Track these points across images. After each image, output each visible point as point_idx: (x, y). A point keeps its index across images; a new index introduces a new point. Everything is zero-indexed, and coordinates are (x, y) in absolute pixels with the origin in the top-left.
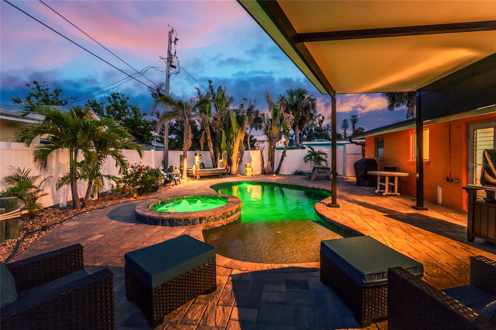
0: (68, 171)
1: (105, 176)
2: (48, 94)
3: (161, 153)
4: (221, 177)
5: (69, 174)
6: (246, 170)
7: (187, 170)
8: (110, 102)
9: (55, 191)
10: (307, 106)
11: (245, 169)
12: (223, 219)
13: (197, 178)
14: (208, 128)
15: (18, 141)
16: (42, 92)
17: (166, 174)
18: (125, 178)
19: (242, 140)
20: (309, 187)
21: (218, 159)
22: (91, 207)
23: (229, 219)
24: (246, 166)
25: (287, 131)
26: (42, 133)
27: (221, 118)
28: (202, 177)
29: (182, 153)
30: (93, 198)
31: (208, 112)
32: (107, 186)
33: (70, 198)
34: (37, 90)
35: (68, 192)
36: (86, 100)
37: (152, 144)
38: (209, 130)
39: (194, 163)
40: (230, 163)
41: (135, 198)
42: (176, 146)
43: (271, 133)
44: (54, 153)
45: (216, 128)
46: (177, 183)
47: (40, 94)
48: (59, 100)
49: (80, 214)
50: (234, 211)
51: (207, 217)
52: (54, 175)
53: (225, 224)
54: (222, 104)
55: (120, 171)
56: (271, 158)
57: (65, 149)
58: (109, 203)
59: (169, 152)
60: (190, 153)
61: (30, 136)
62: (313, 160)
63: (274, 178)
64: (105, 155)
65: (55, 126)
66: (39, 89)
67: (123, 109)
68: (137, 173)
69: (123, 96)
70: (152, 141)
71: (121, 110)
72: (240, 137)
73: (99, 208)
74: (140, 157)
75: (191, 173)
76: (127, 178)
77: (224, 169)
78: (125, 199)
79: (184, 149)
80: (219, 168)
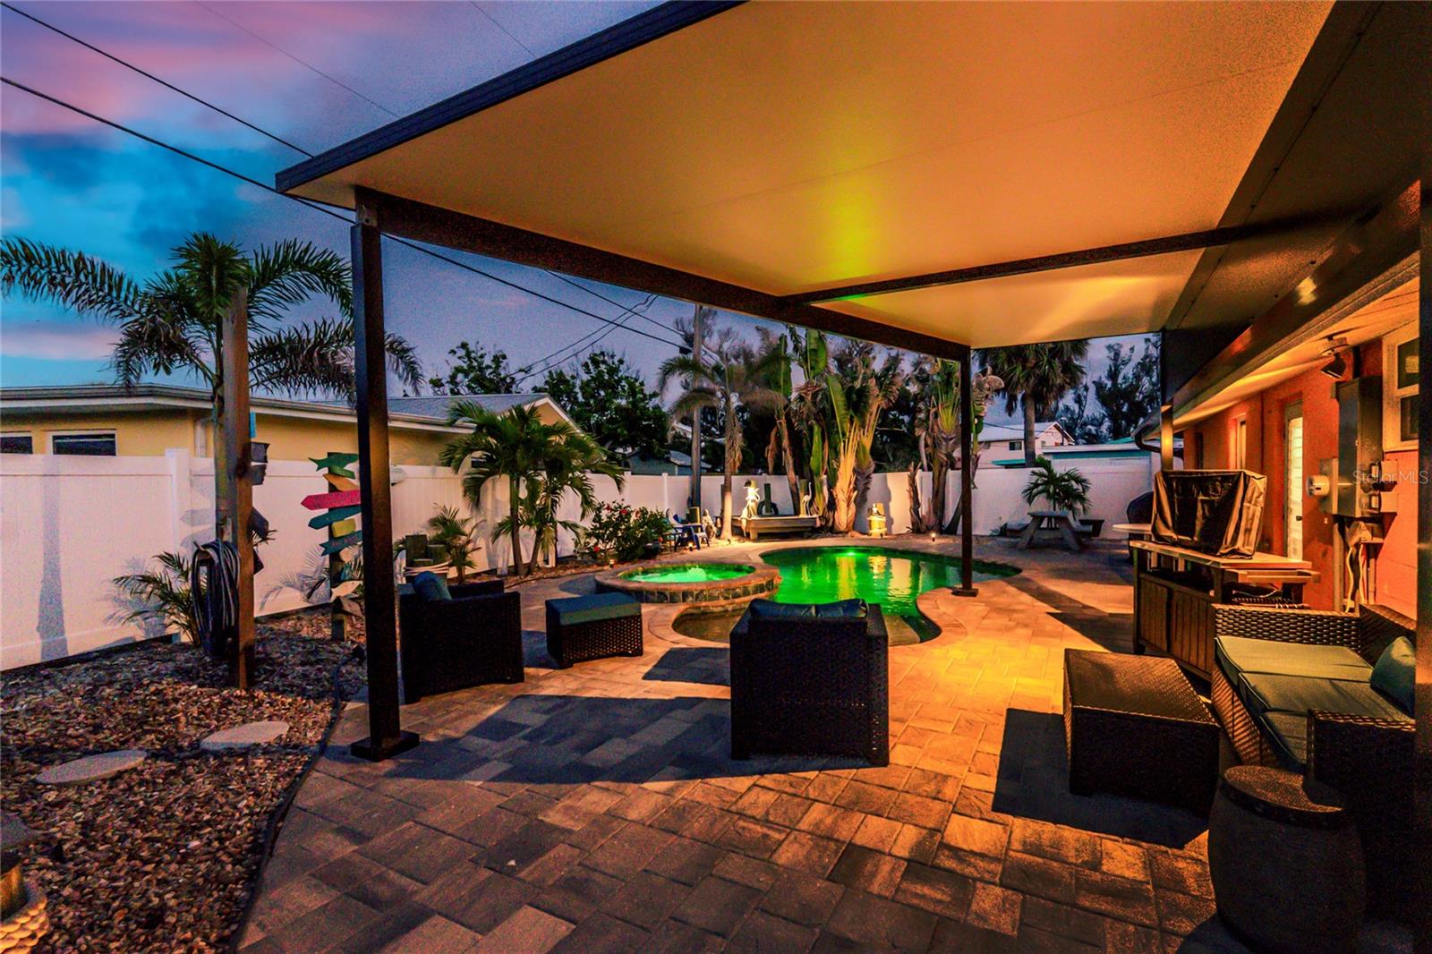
0: (508, 513)
1: (561, 523)
2: (484, 366)
3: (684, 481)
4: (808, 537)
5: (508, 517)
7: (732, 520)
8: (588, 372)
9: (491, 546)
12: (727, 598)
13: (752, 536)
14: (783, 420)
15: (443, 465)
16: (475, 364)
17: (681, 526)
18: (596, 528)
19: (868, 448)
20: (986, 561)
21: (801, 494)
22: (541, 574)
23: (737, 600)
24: (870, 510)
25: (976, 421)
26: (472, 451)
27: (815, 395)
28: (762, 536)
29: (721, 480)
30: (547, 564)
31: (785, 381)
32: (567, 543)
33: (512, 563)
34: (466, 360)
35: (509, 549)
36: (546, 373)
37: (672, 460)
38: (784, 425)
40: (832, 505)
41: (612, 566)
42: (715, 459)
43: (935, 427)
44: (489, 483)
45: (801, 420)
47: (471, 368)
48: (502, 376)
49: (522, 581)
50: (751, 588)
51: (695, 593)
52: (489, 518)
53: (730, 608)
54: (817, 362)
55: (583, 516)
56: (937, 492)
57: (503, 476)
58: (568, 572)
59: (702, 477)
60: (737, 481)
61: (457, 456)
62: (1049, 497)
63: (934, 542)
64: (562, 485)
65: (489, 438)
66: (469, 358)
67: (612, 387)
68: (617, 519)
69: (613, 357)
70: (672, 452)
71: (609, 388)
72: (858, 439)
73: (551, 578)
74: (619, 488)
75: (738, 525)
76: (601, 528)
77: (815, 518)
78: (595, 568)
79: (728, 470)
80: (803, 515)
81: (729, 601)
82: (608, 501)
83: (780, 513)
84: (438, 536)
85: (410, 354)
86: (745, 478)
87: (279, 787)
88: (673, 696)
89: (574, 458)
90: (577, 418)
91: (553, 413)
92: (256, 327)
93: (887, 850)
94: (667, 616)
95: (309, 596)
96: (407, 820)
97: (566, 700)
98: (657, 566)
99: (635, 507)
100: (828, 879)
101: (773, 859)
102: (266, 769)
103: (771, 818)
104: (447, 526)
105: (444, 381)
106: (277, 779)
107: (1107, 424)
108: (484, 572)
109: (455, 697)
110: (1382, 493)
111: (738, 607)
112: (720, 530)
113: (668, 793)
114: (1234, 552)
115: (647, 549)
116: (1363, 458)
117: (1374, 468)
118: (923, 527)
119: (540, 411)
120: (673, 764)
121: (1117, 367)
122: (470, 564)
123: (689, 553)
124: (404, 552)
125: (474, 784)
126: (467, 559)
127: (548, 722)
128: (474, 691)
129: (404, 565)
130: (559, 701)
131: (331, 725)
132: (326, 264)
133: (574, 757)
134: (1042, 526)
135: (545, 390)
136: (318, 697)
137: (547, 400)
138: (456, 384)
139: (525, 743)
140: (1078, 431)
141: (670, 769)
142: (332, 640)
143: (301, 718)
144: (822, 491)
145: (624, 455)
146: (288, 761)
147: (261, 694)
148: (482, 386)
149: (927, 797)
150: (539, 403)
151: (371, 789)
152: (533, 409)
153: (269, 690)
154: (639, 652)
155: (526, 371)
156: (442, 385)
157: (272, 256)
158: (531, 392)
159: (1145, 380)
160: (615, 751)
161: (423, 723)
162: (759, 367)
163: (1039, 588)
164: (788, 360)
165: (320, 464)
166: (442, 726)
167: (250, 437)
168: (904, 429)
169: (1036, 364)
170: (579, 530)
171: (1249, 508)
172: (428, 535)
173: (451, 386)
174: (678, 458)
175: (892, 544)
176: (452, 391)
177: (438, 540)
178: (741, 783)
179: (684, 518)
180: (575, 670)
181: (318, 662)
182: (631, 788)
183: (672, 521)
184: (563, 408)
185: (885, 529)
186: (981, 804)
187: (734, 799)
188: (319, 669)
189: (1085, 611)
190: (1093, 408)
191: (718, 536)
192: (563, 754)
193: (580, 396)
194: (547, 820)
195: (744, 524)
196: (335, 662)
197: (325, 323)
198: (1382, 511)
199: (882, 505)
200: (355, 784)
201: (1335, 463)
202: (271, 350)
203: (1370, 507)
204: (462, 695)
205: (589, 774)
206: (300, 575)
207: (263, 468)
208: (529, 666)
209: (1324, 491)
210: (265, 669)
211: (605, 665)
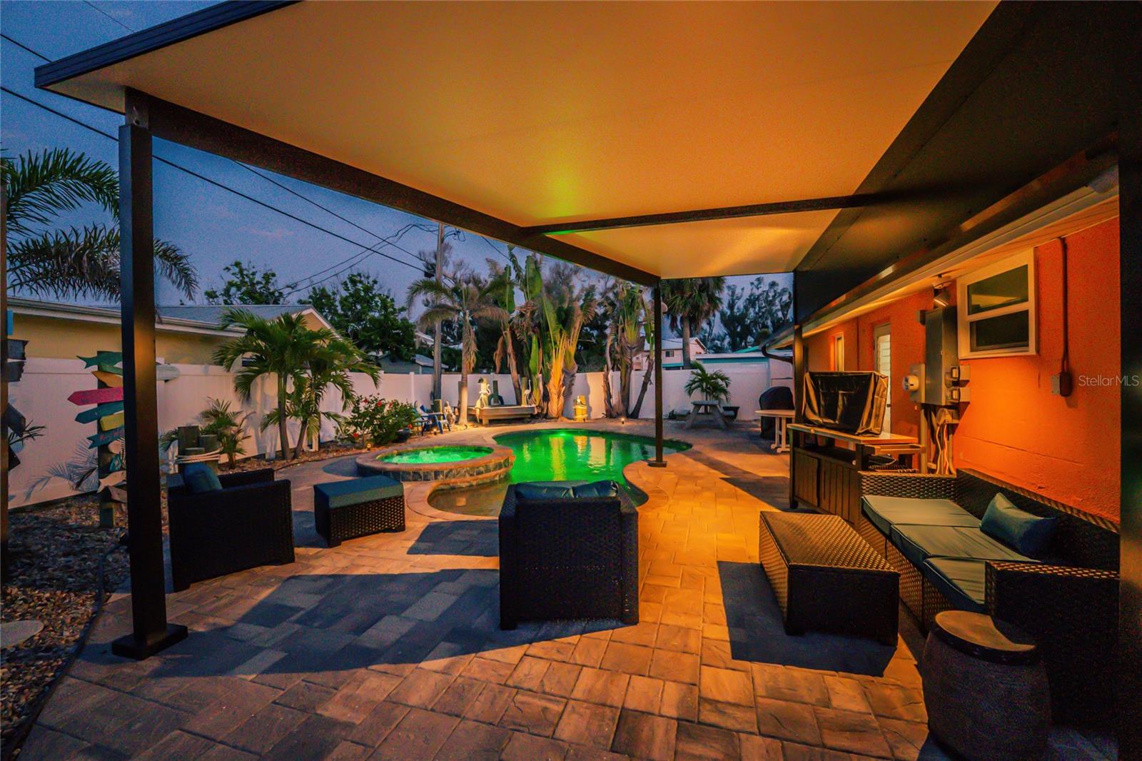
0: (276, 406)
1: (324, 414)
2: (255, 282)
3: (427, 379)
4: (528, 422)
5: (276, 409)
6: (575, 409)
7: (468, 409)
8: (347, 289)
9: (260, 434)
10: (704, 283)
11: (574, 407)
12: (471, 475)
13: (484, 422)
14: (508, 331)
15: (216, 364)
16: (247, 280)
17: (427, 415)
18: (355, 418)
19: (573, 353)
20: (670, 439)
21: (523, 388)
22: (306, 458)
23: (480, 476)
24: (575, 401)
26: (244, 352)
27: (533, 313)
28: (493, 422)
29: (458, 377)
30: (311, 448)
31: (509, 301)
32: (329, 430)
33: (279, 448)
34: (239, 276)
35: (276, 437)
36: (311, 288)
37: (417, 361)
38: (509, 336)
39: (477, 396)
40: (546, 397)
41: (369, 449)
42: (452, 362)
43: (623, 339)
44: (258, 379)
45: (522, 332)
46: (444, 430)
47: (243, 283)
48: (271, 291)
49: (289, 466)
50: (491, 466)
51: (445, 472)
52: (258, 411)
53: (474, 483)
54: (534, 287)
55: (344, 407)
56: (624, 386)
57: (272, 373)
58: (331, 455)
59: (442, 376)
60: (472, 378)
61: (229, 357)
62: (703, 390)
63: (623, 425)
64: (326, 382)
65: (260, 342)
66: (242, 275)
67: (367, 302)
68: (373, 410)
69: (368, 277)
70: (417, 356)
71: (365, 302)
72: (565, 347)
73: (315, 461)
74: (376, 384)
75: (473, 413)
76: (359, 418)
77: (534, 408)
78: (355, 451)
79: (464, 370)
80: (524, 405)
81: (473, 478)
82: (366, 395)
83: (505, 404)
84: (210, 426)
85: (184, 261)
86: (478, 376)
87: (23, 701)
88: (437, 570)
89: (336, 358)
90: (337, 326)
91: (316, 322)
92: (20, 230)
93: (656, 712)
94: (422, 493)
95: (79, 484)
96: (172, 730)
97: (337, 578)
98: (410, 449)
99: (389, 400)
100: (612, 750)
101: (557, 735)
102: (9, 680)
103: (547, 690)
104: (219, 419)
105: (218, 294)
106: (21, 691)
107: (728, 340)
108: (254, 457)
109: (225, 582)
110: (961, 388)
111: (481, 482)
112: (458, 417)
113: (445, 672)
114: (867, 432)
115: (398, 434)
116: (946, 364)
117: (954, 370)
118: (614, 414)
119: (306, 319)
120: (446, 639)
121: (733, 302)
122: (240, 451)
123: (433, 437)
124: (177, 441)
125: (246, 677)
126: (238, 447)
127: (321, 602)
128: (245, 574)
129: (176, 454)
130: (330, 580)
131: (92, 621)
132: (99, 176)
133: (348, 639)
134: (700, 411)
135: (310, 302)
136: (80, 590)
137: (311, 311)
138: (229, 296)
139: (297, 627)
140: (709, 344)
141: (445, 645)
142: (100, 527)
143: (59, 614)
144: (538, 386)
145: (377, 357)
146: (38, 668)
147: (15, 590)
148: (253, 298)
149: (677, 652)
150: (305, 313)
151: (131, 693)
152: (300, 317)
153: (24, 585)
154: (401, 528)
155: (293, 287)
156: (217, 297)
157: (41, 162)
158: (297, 304)
159: (751, 310)
160: (389, 630)
161: (192, 612)
162: (489, 290)
163: (708, 458)
164: (512, 284)
165: (89, 362)
166: (212, 613)
167: (7, 335)
168: (594, 341)
169: (691, 295)
170: (340, 420)
171: (877, 399)
172: (200, 426)
173: (225, 298)
174: (421, 360)
175: (593, 427)
176: (226, 302)
177: (210, 430)
178: (512, 654)
179: (429, 408)
180: (345, 547)
181: (82, 552)
182: (408, 668)
183: (419, 411)
184: (326, 317)
185: (586, 416)
186: (722, 654)
187: (509, 672)
188: (84, 559)
189: (747, 476)
190: (719, 329)
191: (456, 422)
192: (338, 637)
193: (339, 308)
194: (326, 714)
195: (478, 412)
196: (101, 550)
197: (95, 228)
198: (961, 401)
199: (583, 397)
200: (115, 689)
201: (923, 367)
202: (37, 252)
203: (952, 398)
204: (232, 579)
205: (366, 657)
206: (69, 465)
207: (21, 365)
208: (299, 547)
209: (916, 386)
210: (22, 562)
211: (372, 541)
